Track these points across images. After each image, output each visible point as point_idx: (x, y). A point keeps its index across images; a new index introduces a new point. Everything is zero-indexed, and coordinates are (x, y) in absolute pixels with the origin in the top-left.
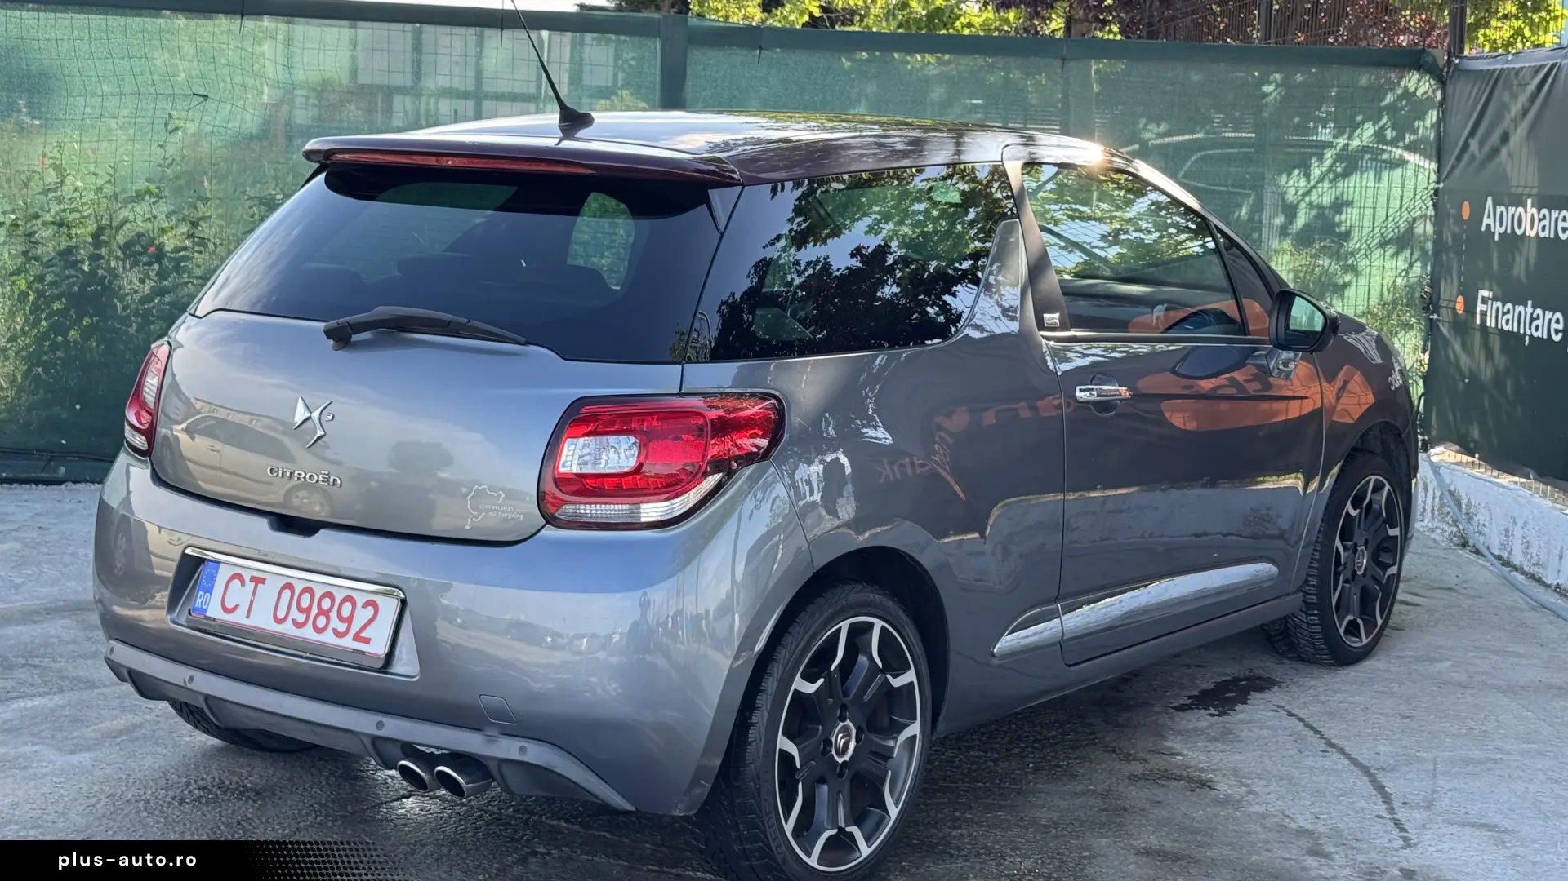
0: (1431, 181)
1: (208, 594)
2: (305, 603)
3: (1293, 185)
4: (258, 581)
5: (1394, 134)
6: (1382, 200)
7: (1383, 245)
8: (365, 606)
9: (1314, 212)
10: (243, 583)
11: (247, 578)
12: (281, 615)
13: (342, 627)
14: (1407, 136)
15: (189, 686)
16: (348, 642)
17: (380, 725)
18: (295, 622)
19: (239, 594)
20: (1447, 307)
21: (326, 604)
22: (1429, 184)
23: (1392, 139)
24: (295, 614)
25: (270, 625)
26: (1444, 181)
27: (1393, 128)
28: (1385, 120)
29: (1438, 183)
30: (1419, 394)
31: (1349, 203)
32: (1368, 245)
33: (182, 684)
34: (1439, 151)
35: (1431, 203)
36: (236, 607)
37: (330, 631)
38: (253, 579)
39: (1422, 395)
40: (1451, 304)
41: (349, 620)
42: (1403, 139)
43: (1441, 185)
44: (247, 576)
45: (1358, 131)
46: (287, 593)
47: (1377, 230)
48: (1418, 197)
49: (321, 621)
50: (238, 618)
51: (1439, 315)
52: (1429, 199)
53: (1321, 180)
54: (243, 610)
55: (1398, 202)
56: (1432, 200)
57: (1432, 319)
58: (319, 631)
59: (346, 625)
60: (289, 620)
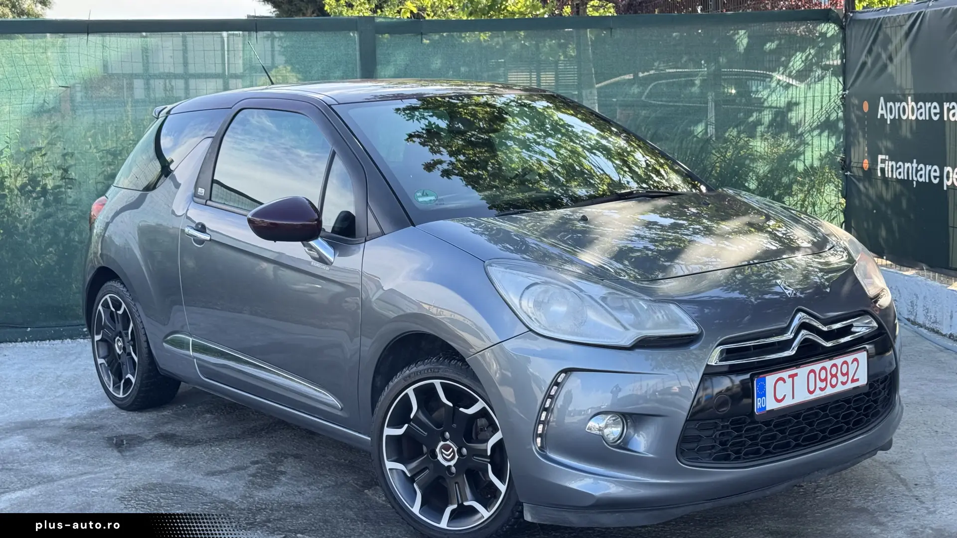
0: (839, 90)
20: (856, 167)
22: (838, 92)
26: (849, 89)
29: (844, 90)
30: (842, 222)
31: (797, 104)
34: (843, 71)
35: (841, 103)
39: (843, 222)
40: (860, 165)
43: (847, 92)
48: (832, 100)
51: (851, 172)
52: (839, 101)
56: (841, 101)
57: (847, 175)
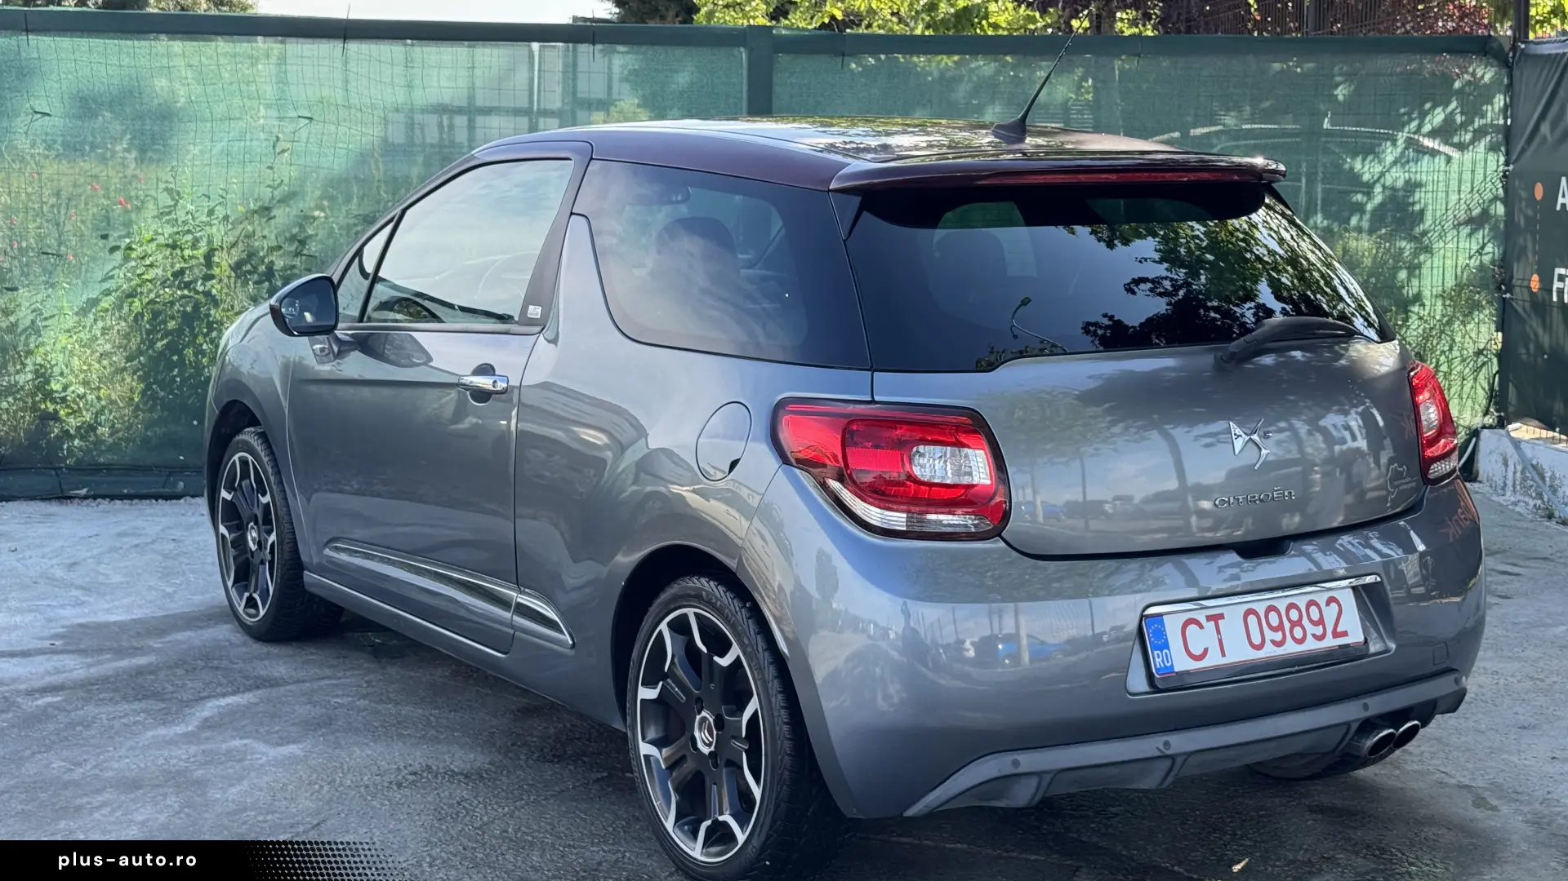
1: (1165, 651)
2: (1274, 621)
3: (1366, 169)
4: (1216, 618)
5: (1464, 118)
6: (1454, 185)
7: (1457, 226)
8: (1328, 604)
9: (1388, 193)
10: (1201, 626)
11: (1203, 621)
12: (1257, 641)
13: (1319, 630)
14: (1477, 120)
15: (1168, 752)
16: (1330, 642)
17: (1366, 707)
18: (1274, 642)
19: (1201, 638)
21: (1294, 615)
23: (1462, 123)
24: (1270, 635)
25: (1248, 655)
27: (1462, 113)
28: (1454, 105)
32: (1443, 227)
33: (1158, 754)
36: (1206, 651)
37: (1309, 637)
38: (1209, 618)
41: (1321, 622)
42: (1473, 122)
44: (1201, 616)
45: (1428, 118)
46: (1252, 619)
47: (1450, 212)
49: (1298, 632)
50: (1214, 660)
53: (1395, 163)
54: (1215, 652)
55: (1469, 185)
58: (1300, 641)
59: (1321, 627)
60: (1268, 643)
